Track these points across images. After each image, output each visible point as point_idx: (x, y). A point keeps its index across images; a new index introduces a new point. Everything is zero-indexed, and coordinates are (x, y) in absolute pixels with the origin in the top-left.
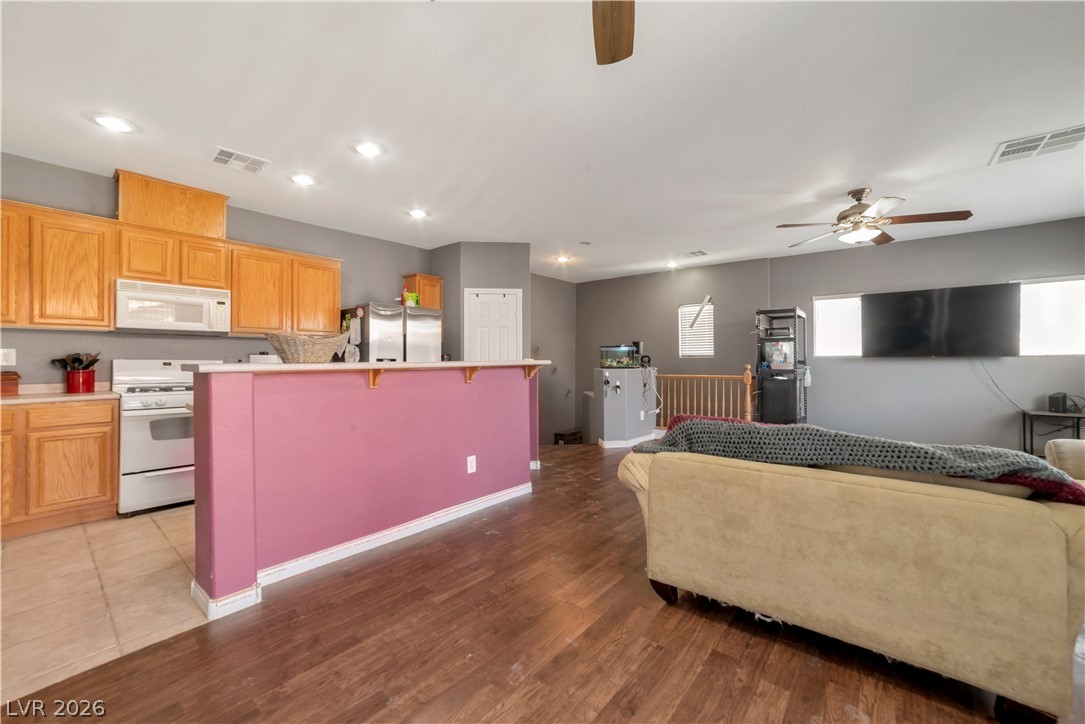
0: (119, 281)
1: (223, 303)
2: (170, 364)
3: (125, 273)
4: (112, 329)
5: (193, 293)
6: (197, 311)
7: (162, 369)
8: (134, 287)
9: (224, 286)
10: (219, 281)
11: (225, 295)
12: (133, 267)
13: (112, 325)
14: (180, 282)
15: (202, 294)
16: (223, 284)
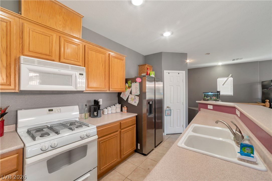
0: (22, 57)
1: (82, 74)
2: (52, 110)
3: (26, 52)
4: (17, 91)
5: (67, 68)
6: (68, 78)
7: (48, 114)
8: (33, 62)
9: (81, 64)
10: (79, 62)
11: (83, 70)
12: (31, 49)
13: (17, 88)
14: (60, 61)
15: (72, 68)
16: (80, 64)
